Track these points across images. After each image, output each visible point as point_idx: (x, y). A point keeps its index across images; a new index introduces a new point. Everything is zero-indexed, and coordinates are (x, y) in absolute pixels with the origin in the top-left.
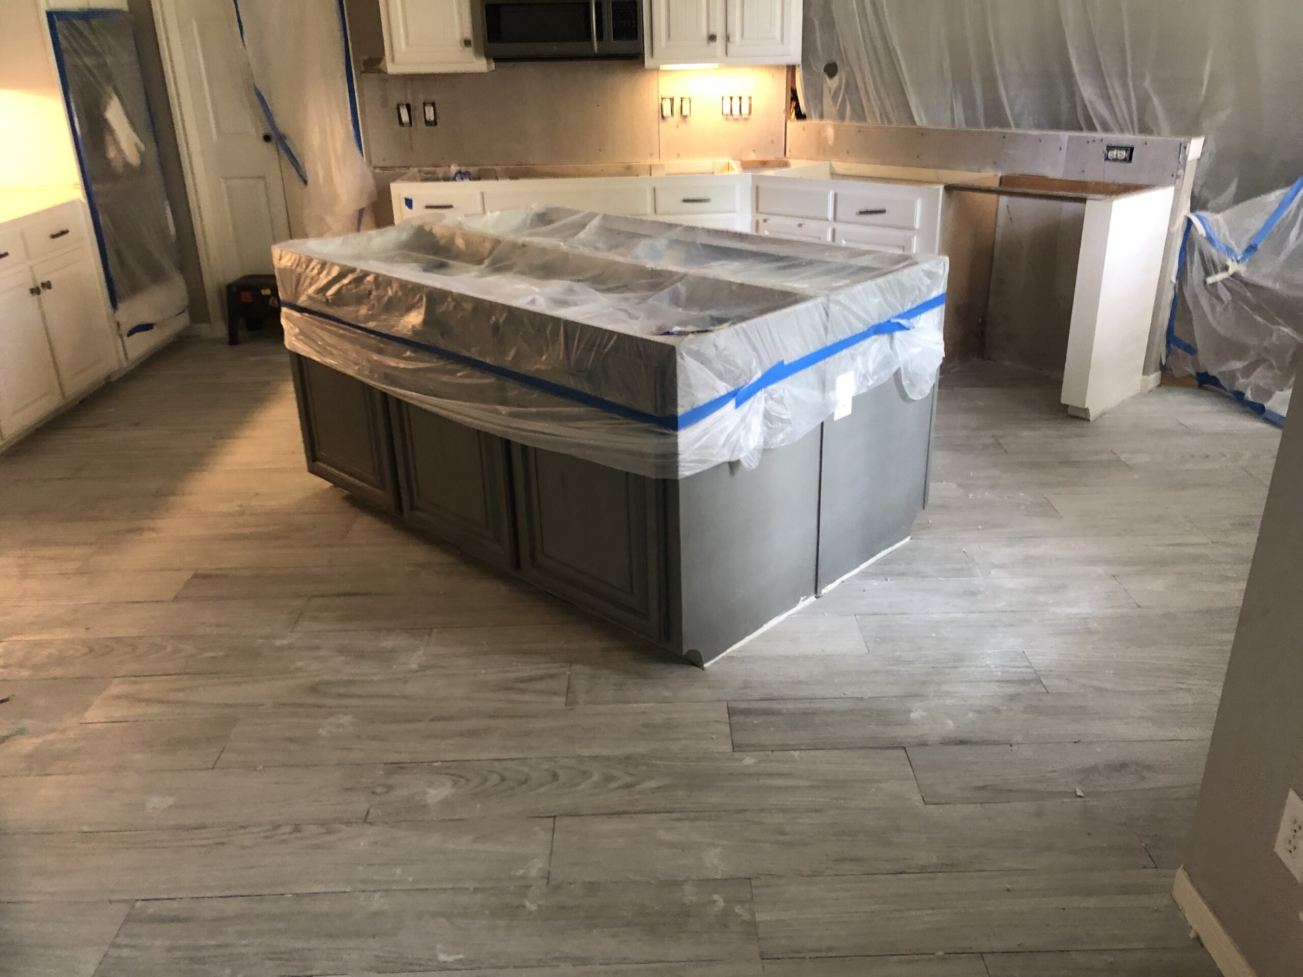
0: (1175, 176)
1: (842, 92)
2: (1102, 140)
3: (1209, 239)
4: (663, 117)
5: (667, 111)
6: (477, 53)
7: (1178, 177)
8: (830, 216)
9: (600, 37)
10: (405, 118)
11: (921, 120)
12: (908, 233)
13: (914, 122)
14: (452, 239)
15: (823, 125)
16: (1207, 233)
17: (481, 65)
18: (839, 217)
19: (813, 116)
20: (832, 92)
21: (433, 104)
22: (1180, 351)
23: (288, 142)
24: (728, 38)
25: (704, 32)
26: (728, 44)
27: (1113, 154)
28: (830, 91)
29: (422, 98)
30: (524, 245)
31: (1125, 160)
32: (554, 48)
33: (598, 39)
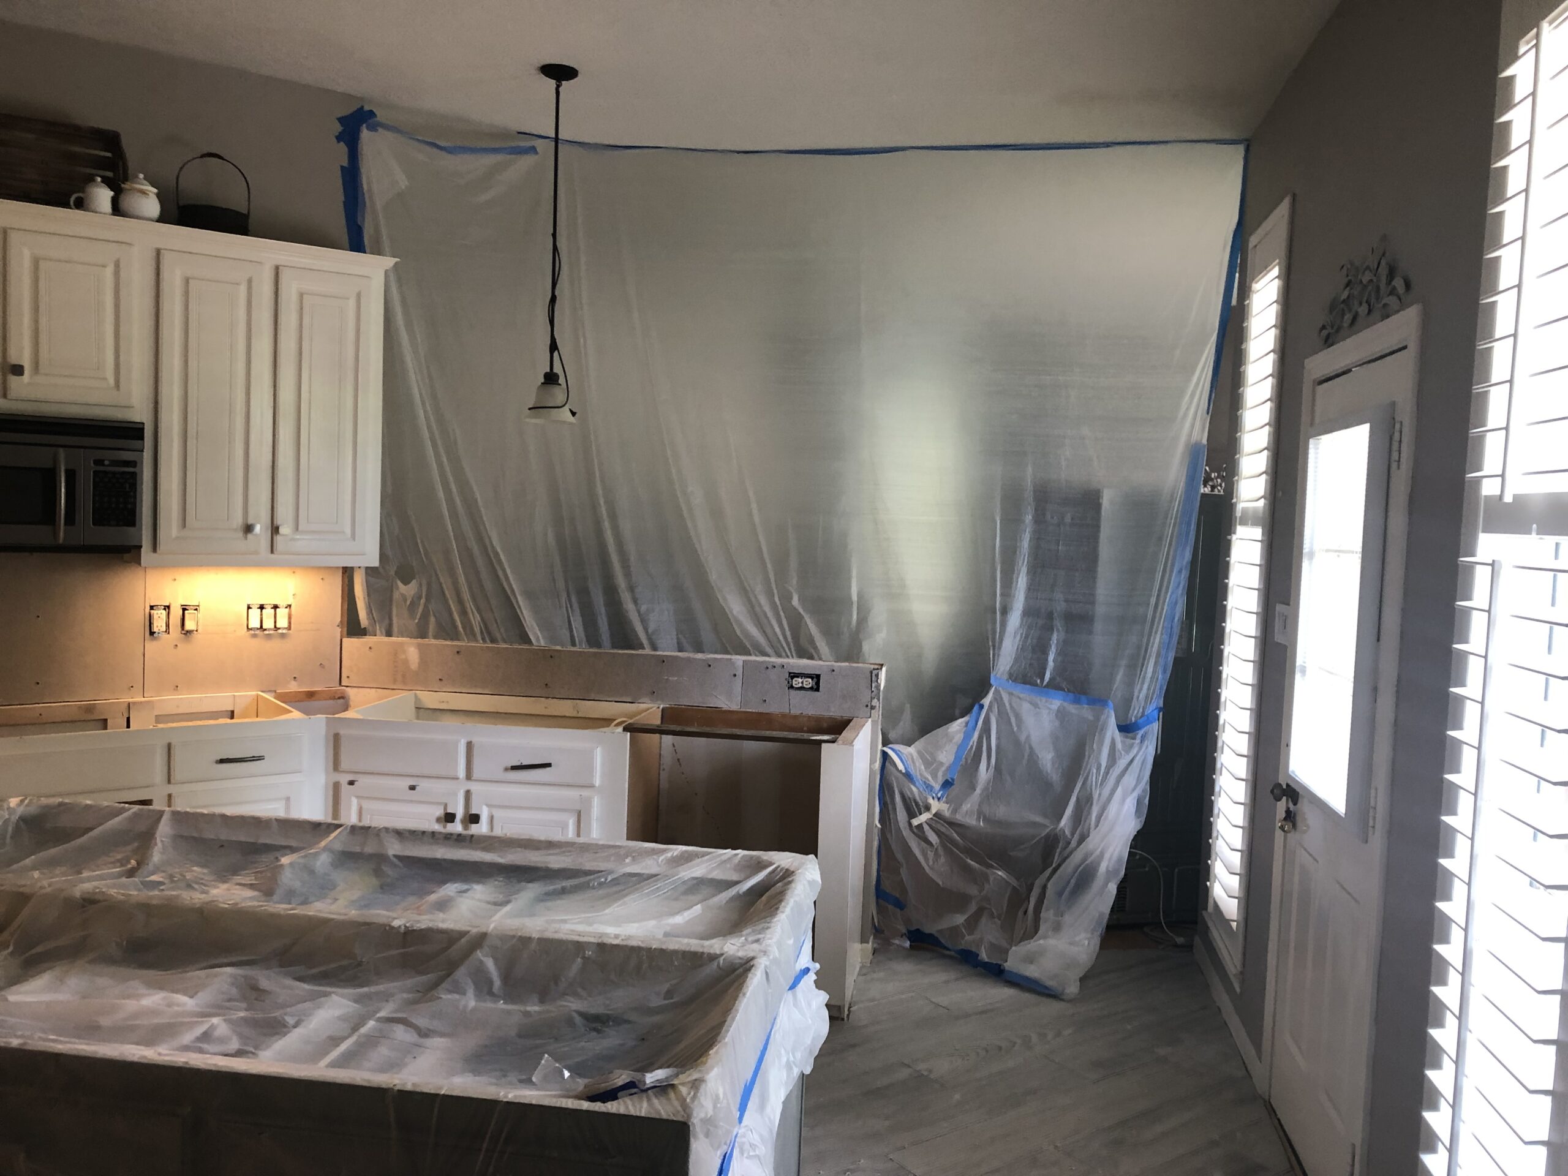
0: (869, 707)
1: (423, 601)
2: (783, 666)
3: (908, 775)
4: (152, 633)
5: (159, 625)
7: (873, 708)
8: (462, 773)
9: (70, 519)
11: (538, 637)
12: (586, 793)
15: (402, 644)
16: (905, 768)
18: (476, 774)
20: (408, 603)
22: (890, 907)
24: (275, 530)
25: (238, 520)
26: (275, 537)
27: (797, 682)
28: (405, 600)
31: (811, 689)
33: (66, 524)
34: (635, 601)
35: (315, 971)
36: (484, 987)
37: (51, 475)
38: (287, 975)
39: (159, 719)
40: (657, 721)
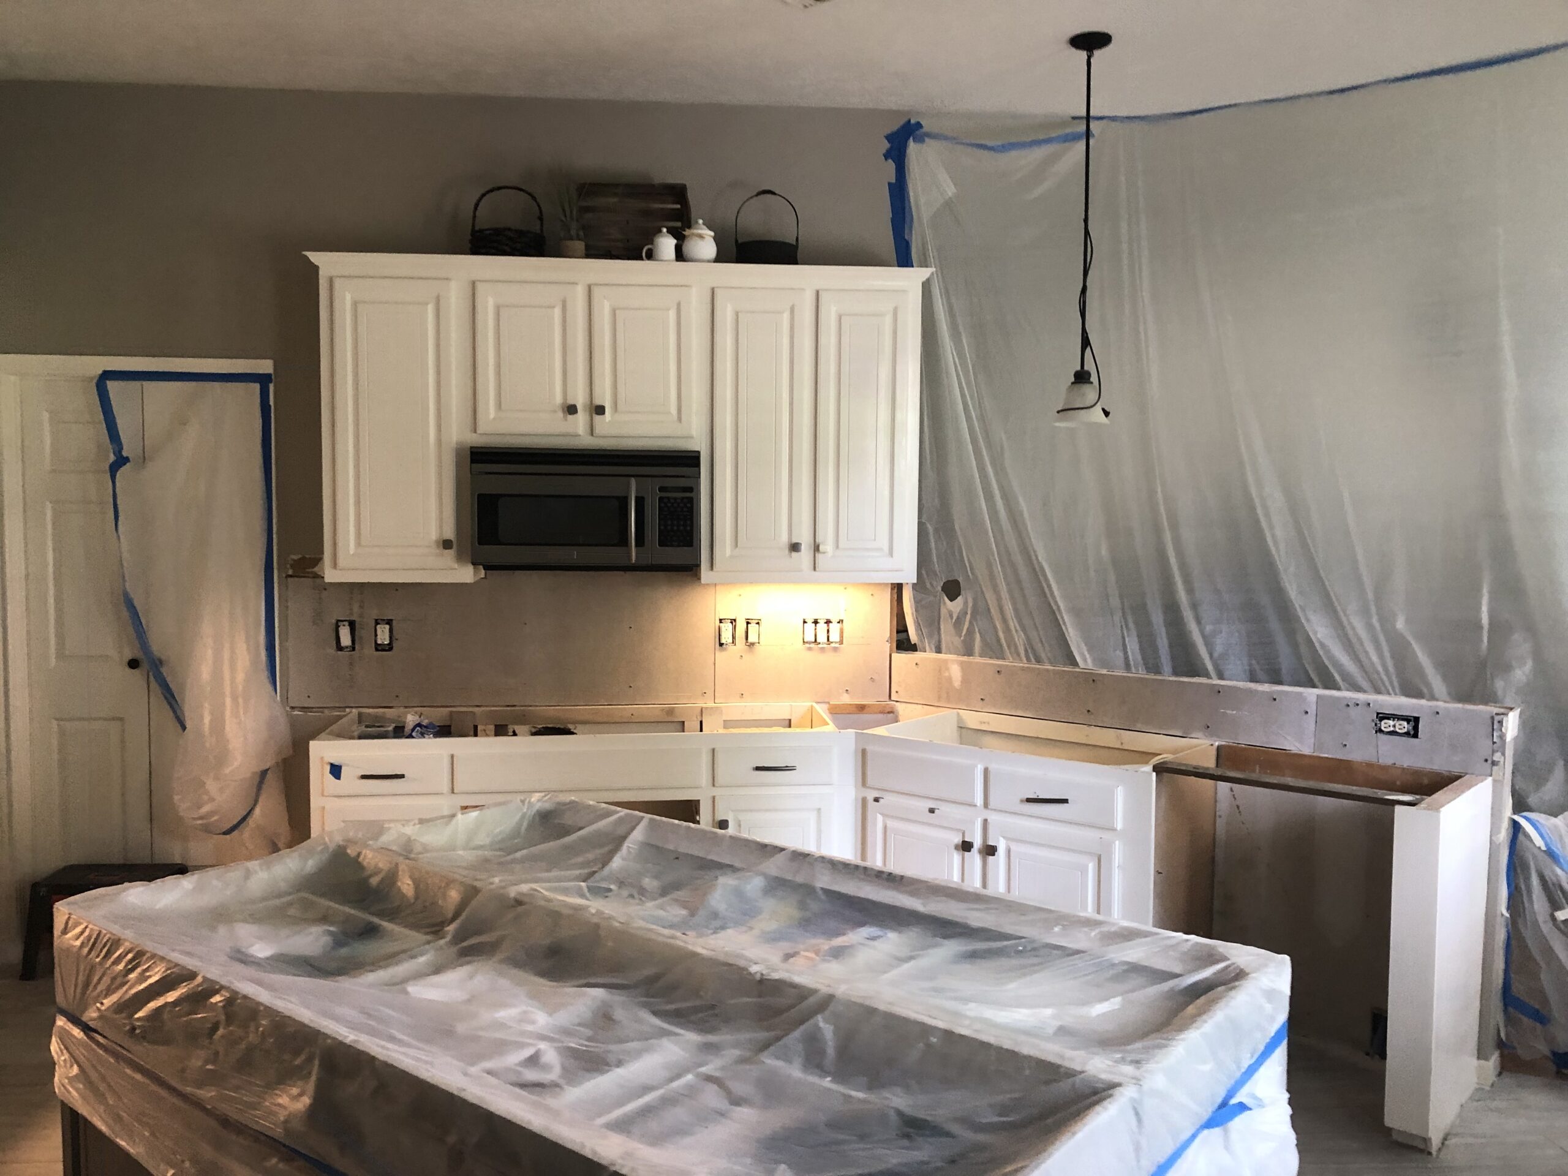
0: (1490, 762)
1: (968, 617)
2: (1369, 704)
3: (1550, 853)
4: (721, 645)
5: (726, 637)
6: (460, 558)
7: (1494, 763)
8: (979, 800)
9: (640, 542)
10: (346, 640)
11: (1085, 660)
12: (1107, 836)
13: (1074, 663)
14: (391, 877)
15: (946, 661)
16: (1547, 845)
17: (466, 574)
18: (992, 803)
19: (927, 648)
20: (955, 618)
21: (389, 622)
22: (1525, 1019)
23: (164, 670)
24: (816, 548)
25: (784, 539)
26: (817, 555)
27: (1387, 725)
28: (951, 616)
29: (375, 614)
30: (518, 902)
31: (1407, 734)
32: (574, 554)
33: (637, 545)
34: (1198, 621)
35: (671, 1007)
36: (814, 1059)
37: (624, 502)
38: (645, 1005)
39: (727, 724)
40: (1209, 762)
